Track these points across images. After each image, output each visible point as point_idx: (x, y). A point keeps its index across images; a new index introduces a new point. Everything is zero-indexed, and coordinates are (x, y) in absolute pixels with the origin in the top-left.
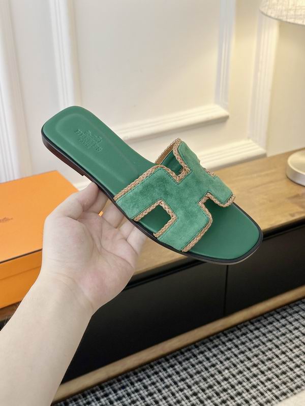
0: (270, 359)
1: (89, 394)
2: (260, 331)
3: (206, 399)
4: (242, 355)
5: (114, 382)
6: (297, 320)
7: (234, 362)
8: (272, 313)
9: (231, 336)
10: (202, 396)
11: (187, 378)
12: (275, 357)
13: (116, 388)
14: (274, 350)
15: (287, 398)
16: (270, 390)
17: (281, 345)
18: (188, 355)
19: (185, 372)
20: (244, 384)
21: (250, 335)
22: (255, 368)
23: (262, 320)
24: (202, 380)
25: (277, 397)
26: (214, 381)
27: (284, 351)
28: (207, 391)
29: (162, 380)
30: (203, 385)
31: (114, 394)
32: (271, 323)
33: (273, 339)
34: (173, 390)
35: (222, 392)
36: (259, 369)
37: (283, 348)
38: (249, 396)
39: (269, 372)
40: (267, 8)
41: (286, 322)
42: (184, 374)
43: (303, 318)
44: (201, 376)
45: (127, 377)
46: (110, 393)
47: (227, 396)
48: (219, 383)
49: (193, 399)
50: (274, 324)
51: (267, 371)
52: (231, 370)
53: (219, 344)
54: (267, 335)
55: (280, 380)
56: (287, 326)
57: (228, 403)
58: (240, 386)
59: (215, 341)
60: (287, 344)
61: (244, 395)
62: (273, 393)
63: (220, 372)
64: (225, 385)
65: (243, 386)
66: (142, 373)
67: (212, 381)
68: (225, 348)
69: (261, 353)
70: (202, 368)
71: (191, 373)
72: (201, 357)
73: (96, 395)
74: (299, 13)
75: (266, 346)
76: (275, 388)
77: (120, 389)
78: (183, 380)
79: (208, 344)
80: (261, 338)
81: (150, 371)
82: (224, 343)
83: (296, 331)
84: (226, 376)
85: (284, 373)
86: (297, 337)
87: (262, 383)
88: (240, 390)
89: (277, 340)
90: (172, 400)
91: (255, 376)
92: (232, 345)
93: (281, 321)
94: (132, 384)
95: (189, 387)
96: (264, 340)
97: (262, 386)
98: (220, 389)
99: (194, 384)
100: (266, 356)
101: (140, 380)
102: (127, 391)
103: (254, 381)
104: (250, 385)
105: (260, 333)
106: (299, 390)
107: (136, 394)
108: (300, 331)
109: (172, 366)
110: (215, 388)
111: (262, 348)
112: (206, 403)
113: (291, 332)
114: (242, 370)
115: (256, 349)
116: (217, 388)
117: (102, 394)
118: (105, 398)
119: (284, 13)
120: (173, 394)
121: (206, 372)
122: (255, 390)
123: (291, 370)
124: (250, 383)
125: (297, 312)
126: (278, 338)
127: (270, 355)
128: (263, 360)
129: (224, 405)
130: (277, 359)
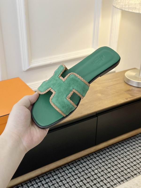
0: (116, 165)
1: (33, 181)
2: (112, 152)
3: (87, 183)
4: (103, 163)
5: (44, 176)
6: (128, 147)
7: (100, 166)
8: (117, 144)
9: (98, 154)
10: (85, 182)
11: (78, 173)
12: (118, 164)
13: (45, 178)
14: (118, 161)
15: (124, 182)
16: (116, 179)
17: (121, 158)
18: (78, 163)
19: (77, 171)
20: (104, 176)
21: (107, 154)
22: (109, 169)
23: (112, 147)
24: (85, 175)
25: (119, 182)
26: (90, 175)
28: (87, 180)
29: (66, 174)
30: (86, 177)
31: (44, 181)
32: (117, 148)
34: (72, 179)
35: (94, 180)
36: (111, 169)
37: (122, 160)
38: (107, 182)
39: (116, 171)
40: (116, 4)
41: (123, 148)
42: (77, 172)
43: (131, 146)
44: (85, 172)
45: (51, 173)
46: (43, 180)
47: (96, 182)
48: (93, 176)
49: (81, 183)
50: (118, 149)
51: (115, 170)
52: (98, 170)
53: (93, 158)
54: (115, 154)
55: (121, 174)
56: (124, 150)
57: (97, 185)
58: (102, 177)
59: (91, 157)
60: (124, 158)
61: (104, 181)
62: (117, 181)
63: (93, 171)
64: (95, 177)
65: (104, 177)
66: (58, 171)
67: (89, 175)
68: (96, 160)
69: (112, 162)
70: (85, 169)
71: (80, 171)
72: (84, 164)
73: (36, 181)
74: (130, 7)
76: (118, 178)
77: (47, 179)
78: (76, 174)
79: (88, 158)
80: (112, 155)
81: (61, 170)
82: (95, 158)
83: (128, 152)
84: (96, 173)
85: (122, 171)
86: (129, 155)
87: (113, 176)
88: (102, 179)
89: (119, 156)
90: (71, 184)
91: (109, 172)
92: (99, 159)
93: (121, 147)
94: (53, 176)
95: (79, 178)
96: (114, 156)
97: (112, 177)
98: (93, 178)
99: (81, 176)
100: (114, 163)
101: (56, 175)
102: (50, 179)
103: (109, 175)
104: (107, 177)
105: (111, 153)
106: (129, 179)
107: (55, 181)
108: (130, 152)
109: (71, 168)
110: (91, 178)
111: (113, 160)
112: (87, 185)
113: (126, 152)
114: (103, 170)
115: (110, 160)
117: (39, 181)
118: (40, 183)
119: (124, 7)
120: (72, 181)
121: (87, 171)
122: (109, 179)
123: (126, 170)
124: (107, 176)
125: (129, 144)
126: (120, 155)
127: (116, 163)
128: (113, 165)
129: (95, 186)
130: (119, 165)
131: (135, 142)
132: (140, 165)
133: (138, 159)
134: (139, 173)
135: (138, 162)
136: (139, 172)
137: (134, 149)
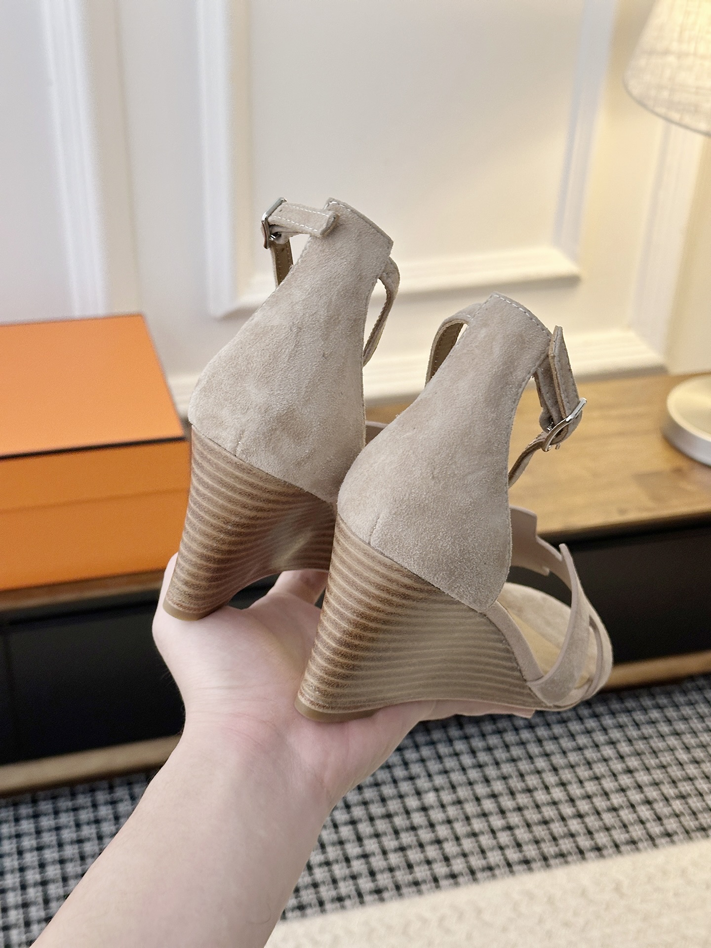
0: (529, 791)
2: (534, 732)
3: (371, 837)
4: (477, 770)
6: (621, 727)
7: (455, 780)
12: (541, 787)
14: (545, 775)
15: (530, 869)
16: (501, 848)
17: (562, 768)
20: (456, 825)
21: (510, 737)
22: (493, 800)
24: (378, 801)
25: (509, 865)
26: (401, 805)
27: (565, 780)
28: (378, 822)
30: (377, 809)
33: (553, 753)
35: (407, 830)
36: (498, 803)
37: (567, 775)
38: (456, 849)
39: (515, 814)
41: (596, 725)
43: (637, 725)
44: (380, 792)
47: (412, 839)
48: (407, 812)
49: (346, 831)
51: (513, 812)
52: (442, 793)
53: (440, 741)
54: (545, 743)
55: (531, 832)
56: (594, 735)
57: (410, 852)
58: (446, 826)
60: (578, 770)
61: (446, 845)
63: (418, 793)
64: (418, 818)
65: (452, 828)
67: (395, 805)
68: (449, 750)
69: (515, 774)
70: (388, 778)
75: (533, 763)
76: (513, 845)
80: (530, 746)
82: (450, 741)
83: (609, 747)
84: (428, 803)
85: (545, 822)
86: (605, 760)
87: (493, 832)
88: (442, 835)
89: (560, 756)
91: (485, 815)
92: (465, 748)
93: (586, 721)
95: (348, 807)
97: (489, 836)
98: (407, 823)
99: (357, 804)
100: (524, 781)
103: (478, 825)
104: (467, 829)
105: (531, 736)
106: (560, 860)
108: (615, 748)
110: (396, 819)
111: (524, 766)
112: (367, 842)
113: (597, 746)
115: (510, 765)
116: (400, 821)
121: (392, 785)
122: (473, 839)
123: (563, 819)
124: (469, 824)
125: (628, 711)
126: (564, 753)
127: (532, 781)
128: (514, 789)
129: (400, 854)
130: (545, 791)
131: (663, 712)
132: (635, 812)
133: (640, 787)
134: (617, 846)
135: (635, 796)
136: (618, 842)
137: (645, 738)
